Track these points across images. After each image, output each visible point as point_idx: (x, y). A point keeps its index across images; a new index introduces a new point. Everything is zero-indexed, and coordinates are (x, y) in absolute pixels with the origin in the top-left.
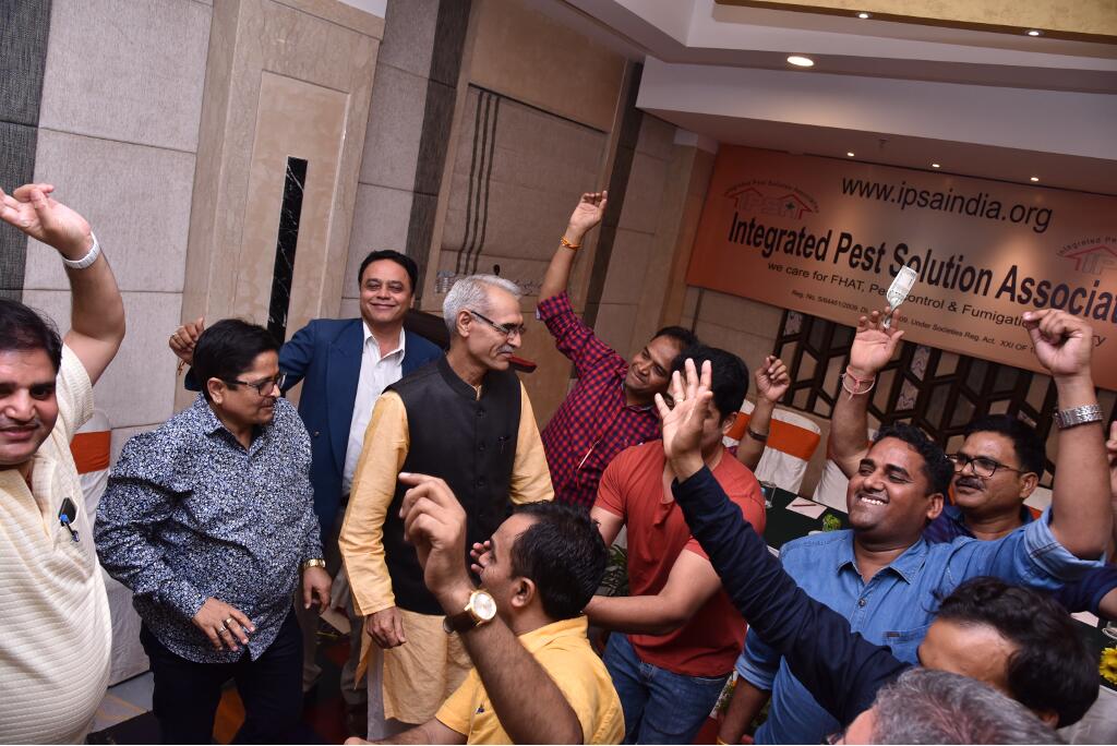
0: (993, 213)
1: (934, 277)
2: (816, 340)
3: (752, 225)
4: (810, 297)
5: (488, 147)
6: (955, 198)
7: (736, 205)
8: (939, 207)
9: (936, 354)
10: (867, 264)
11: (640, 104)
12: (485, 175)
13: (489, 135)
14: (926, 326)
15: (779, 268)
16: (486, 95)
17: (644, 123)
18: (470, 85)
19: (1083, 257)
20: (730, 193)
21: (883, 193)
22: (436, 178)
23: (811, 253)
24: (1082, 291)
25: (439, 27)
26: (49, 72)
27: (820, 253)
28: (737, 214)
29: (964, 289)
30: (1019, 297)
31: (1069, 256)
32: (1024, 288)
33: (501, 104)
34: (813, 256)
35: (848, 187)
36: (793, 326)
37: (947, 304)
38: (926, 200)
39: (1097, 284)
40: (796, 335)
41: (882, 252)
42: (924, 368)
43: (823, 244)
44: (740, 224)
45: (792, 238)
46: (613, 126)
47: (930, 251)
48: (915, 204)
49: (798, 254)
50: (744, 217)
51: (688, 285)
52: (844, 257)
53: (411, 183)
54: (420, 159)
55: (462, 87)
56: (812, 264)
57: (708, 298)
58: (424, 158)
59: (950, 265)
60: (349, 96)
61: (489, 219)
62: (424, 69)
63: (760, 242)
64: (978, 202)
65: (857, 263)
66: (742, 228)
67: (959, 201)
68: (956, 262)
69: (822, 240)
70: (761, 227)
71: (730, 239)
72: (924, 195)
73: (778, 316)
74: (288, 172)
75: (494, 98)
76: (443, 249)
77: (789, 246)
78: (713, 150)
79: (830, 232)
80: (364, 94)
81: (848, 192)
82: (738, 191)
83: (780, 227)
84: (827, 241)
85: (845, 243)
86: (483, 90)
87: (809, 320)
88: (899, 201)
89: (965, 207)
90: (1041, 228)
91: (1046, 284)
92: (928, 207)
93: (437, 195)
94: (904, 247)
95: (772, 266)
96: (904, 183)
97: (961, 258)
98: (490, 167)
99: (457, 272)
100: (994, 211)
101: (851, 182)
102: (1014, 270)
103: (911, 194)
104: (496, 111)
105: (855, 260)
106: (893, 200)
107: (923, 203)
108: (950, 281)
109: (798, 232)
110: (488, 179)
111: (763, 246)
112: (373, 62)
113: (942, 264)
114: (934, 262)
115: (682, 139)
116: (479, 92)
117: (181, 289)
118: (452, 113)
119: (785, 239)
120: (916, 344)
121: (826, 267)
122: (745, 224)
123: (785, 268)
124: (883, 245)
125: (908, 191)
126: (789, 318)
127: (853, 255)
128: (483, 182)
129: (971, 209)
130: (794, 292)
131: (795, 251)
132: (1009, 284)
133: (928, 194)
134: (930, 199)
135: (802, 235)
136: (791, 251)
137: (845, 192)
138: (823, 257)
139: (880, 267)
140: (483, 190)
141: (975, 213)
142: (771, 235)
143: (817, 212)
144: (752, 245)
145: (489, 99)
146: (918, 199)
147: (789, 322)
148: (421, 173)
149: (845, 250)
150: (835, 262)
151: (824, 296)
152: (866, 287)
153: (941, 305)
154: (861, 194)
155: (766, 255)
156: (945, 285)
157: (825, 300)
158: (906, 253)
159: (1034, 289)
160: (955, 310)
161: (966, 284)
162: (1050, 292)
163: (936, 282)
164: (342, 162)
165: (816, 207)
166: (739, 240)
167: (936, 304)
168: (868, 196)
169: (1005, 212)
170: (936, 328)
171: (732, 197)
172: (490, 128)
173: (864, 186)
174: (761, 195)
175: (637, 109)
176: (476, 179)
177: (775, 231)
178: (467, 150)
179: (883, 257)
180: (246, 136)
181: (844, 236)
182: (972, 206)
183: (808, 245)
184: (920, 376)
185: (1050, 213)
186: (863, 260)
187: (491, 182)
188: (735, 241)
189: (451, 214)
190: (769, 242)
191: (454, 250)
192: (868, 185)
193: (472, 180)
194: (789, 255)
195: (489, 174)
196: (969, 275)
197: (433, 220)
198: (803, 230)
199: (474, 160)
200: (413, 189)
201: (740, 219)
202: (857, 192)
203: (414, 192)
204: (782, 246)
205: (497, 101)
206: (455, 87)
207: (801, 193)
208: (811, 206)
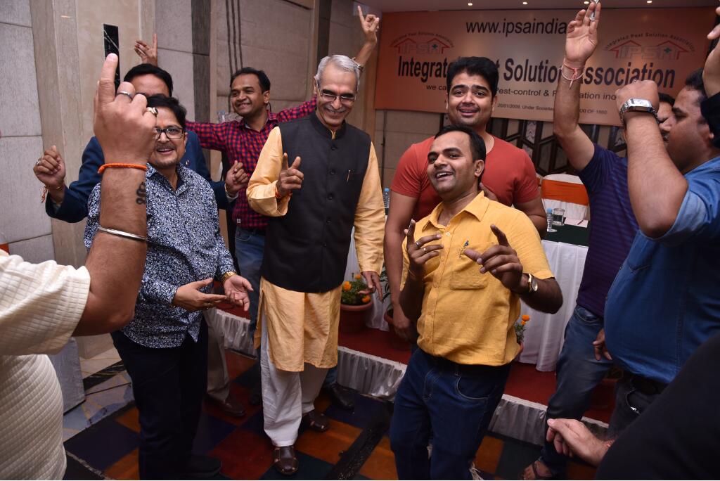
0: (562, 30)
1: (532, 77)
3: (412, 63)
5: (236, 21)
6: (538, 24)
7: (399, 52)
8: (529, 32)
9: (540, 124)
12: (237, 41)
13: (236, 12)
14: (532, 108)
15: (434, 87)
19: (619, 49)
20: (395, 45)
21: (493, 28)
24: (622, 70)
28: (401, 57)
29: (552, 81)
30: (585, 80)
31: (612, 50)
32: (587, 74)
35: (470, 28)
37: (543, 92)
38: (520, 28)
39: (630, 64)
42: (534, 135)
44: (404, 64)
45: (439, 67)
46: (314, 4)
47: (527, 61)
48: (514, 32)
50: (406, 58)
51: (376, 110)
53: (190, 47)
57: (391, 116)
58: (195, 28)
59: (541, 67)
63: (419, 73)
64: (552, 25)
66: (406, 66)
67: (540, 26)
68: (544, 65)
70: (418, 63)
71: (399, 74)
72: (519, 25)
73: (438, 119)
74: (105, 35)
76: (218, 95)
77: (438, 73)
81: (471, 31)
82: (399, 41)
83: (430, 61)
88: (504, 32)
89: (545, 30)
91: (601, 69)
92: (522, 32)
93: (208, 55)
94: (511, 61)
95: (429, 87)
96: (505, 20)
97: (547, 62)
98: (240, 35)
99: (230, 112)
101: (471, 24)
103: (511, 26)
106: (500, 32)
107: (518, 30)
108: (542, 77)
109: (442, 62)
110: (240, 44)
111: (421, 76)
113: (536, 67)
114: (531, 67)
117: (40, 133)
119: (435, 68)
120: (526, 121)
122: (407, 63)
123: (437, 87)
125: (508, 24)
126: (445, 119)
128: (237, 46)
129: (549, 30)
131: (442, 75)
133: (521, 24)
134: (523, 27)
136: (440, 75)
137: (468, 31)
140: (238, 52)
141: (551, 32)
142: (425, 67)
143: (453, 47)
144: (414, 76)
146: (515, 28)
148: (196, 40)
153: (539, 93)
154: (479, 31)
155: (424, 81)
156: (540, 80)
158: (512, 64)
159: (593, 74)
160: (548, 95)
161: (552, 77)
163: (534, 79)
164: (142, 28)
165: (452, 44)
166: (405, 73)
167: (536, 93)
168: (484, 31)
170: (538, 108)
171: (396, 46)
172: (236, 7)
173: (480, 25)
174: (415, 42)
176: (232, 44)
177: (428, 64)
178: (223, 21)
180: (69, 8)
182: (549, 28)
184: (532, 141)
187: (242, 46)
188: (403, 75)
189: (219, 70)
190: (425, 72)
191: (225, 96)
192: (482, 24)
193: (229, 45)
194: (439, 78)
195: (240, 40)
196: (553, 71)
197: (209, 73)
198: (446, 60)
199: (229, 30)
200: (192, 52)
201: (402, 60)
202: (476, 30)
203: (193, 53)
204: (433, 73)
207: (441, 36)
208: (448, 44)
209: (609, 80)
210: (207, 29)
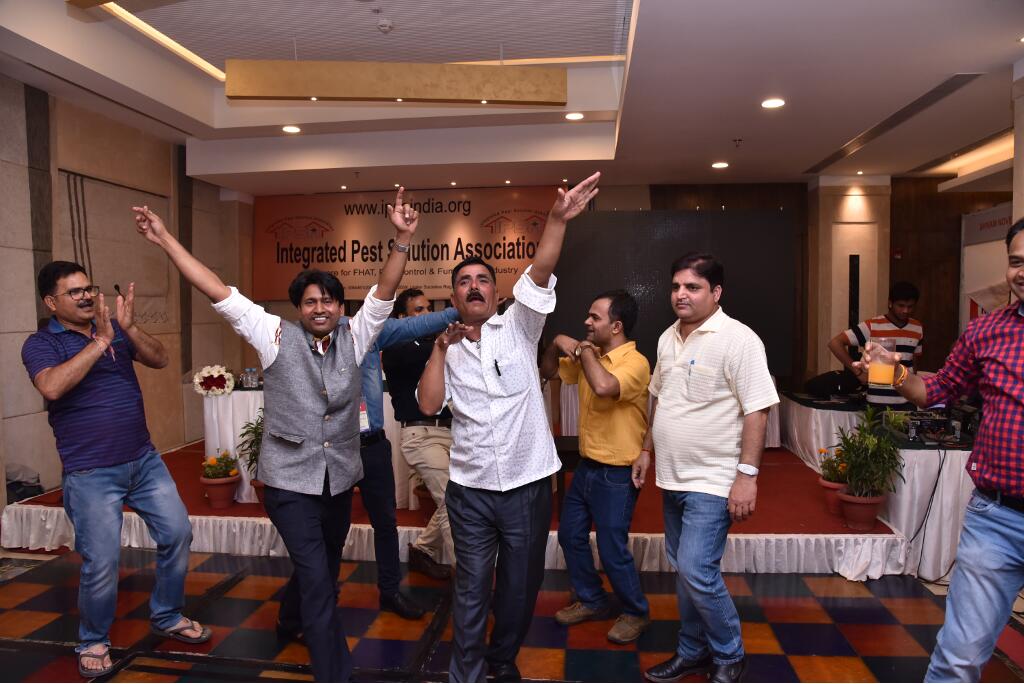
0: (439, 210)
1: (416, 256)
3: (291, 249)
7: (276, 238)
10: (373, 257)
11: (190, 172)
12: (83, 235)
13: (80, 204)
16: (72, 176)
17: (195, 188)
18: (60, 170)
19: (493, 225)
20: (272, 229)
21: (372, 209)
22: (48, 238)
23: (336, 258)
24: (498, 244)
25: (29, 130)
27: (342, 257)
28: (278, 244)
29: (435, 259)
31: (486, 226)
32: (468, 251)
33: (85, 183)
34: (338, 260)
35: (349, 210)
37: (428, 271)
39: (504, 239)
41: (380, 247)
43: (342, 251)
44: (283, 250)
45: (320, 251)
46: (172, 190)
50: (285, 244)
52: (358, 256)
53: (29, 243)
54: (33, 226)
55: (54, 173)
56: (339, 266)
58: (35, 224)
59: (423, 246)
61: (93, 267)
62: (24, 160)
63: (300, 259)
64: (428, 205)
65: (367, 258)
66: (285, 253)
68: (426, 243)
69: (341, 248)
75: (78, 178)
77: (320, 257)
78: (250, 201)
79: (345, 242)
81: (349, 213)
82: (275, 227)
83: (310, 246)
84: (344, 248)
85: (356, 246)
86: (69, 173)
89: (422, 209)
90: (467, 213)
91: (479, 244)
93: (51, 251)
97: (428, 240)
98: (86, 228)
100: (439, 208)
101: (350, 207)
102: (459, 240)
104: (82, 183)
105: (365, 256)
106: (379, 214)
108: (426, 256)
109: (324, 246)
110: (86, 238)
111: (302, 262)
113: (418, 246)
115: (225, 197)
116: (66, 175)
118: (50, 190)
119: (316, 253)
121: (348, 265)
122: (286, 249)
124: (380, 243)
127: (363, 254)
128: (83, 239)
129: (426, 209)
131: (325, 260)
132: (459, 250)
135: (327, 248)
136: (322, 260)
137: (347, 214)
138: (344, 259)
140: (84, 247)
141: (429, 212)
142: (306, 252)
144: (295, 263)
145: (75, 178)
148: (35, 236)
149: (357, 252)
150: (353, 260)
151: (351, 285)
153: (424, 272)
154: (358, 213)
156: (424, 259)
157: (354, 287)
159: (473, 249)
160: (433, 273)
161: (435, 255)
162: (482, 249)
163: (418, 259)
165: (331, 227)
166: (284, 260)
167: (422, 272)
169: (445, 208)
171: (272, 232)
172: (80, 200)
173: (358, 208)
174: (291, 227)
175: (188, 177)
176: (77, 239)
177: (308, 249)
178: (66, 216)
179: (382, 250)
181: (354, 242)
183: (332, 254)
185: (469, 203)
186: (370, 255)
187: (89, 240)
188: (282, 262)
190: (306, 257)
192: (361, 206)
193: (74, 239)
194: (323, 263)
195: (86, 233)
196: (435, 250)
198: (327, 244)
199: (73, 224)
200: (32, 248)
201: (281, 246)
202: (355, 212)
203: (34, 250)
204: (315, 259)
205: (82, 180)
206: (49, 171)
207: (320, 220)
208: (328, 227)
209: (488, 254)
210: (48, 225)
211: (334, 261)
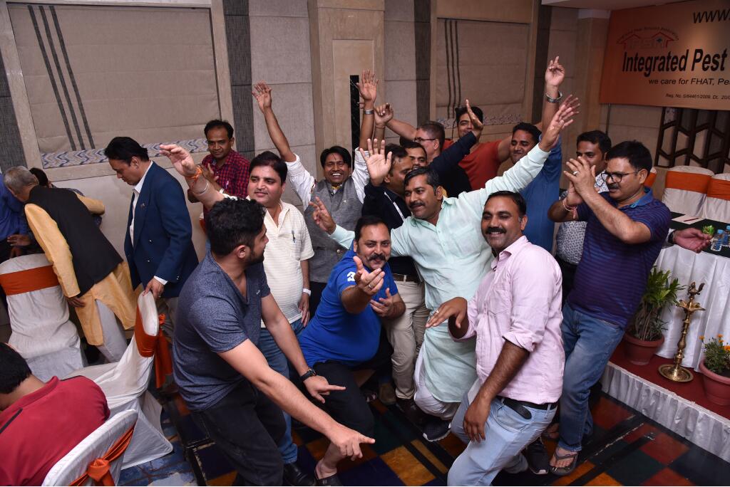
2: (686, 124)
4: (678, 96)
5: (454, 49)
7: (625, 48)
10: (715, 66)
11: (544, 2)
12: (455, 63)
13: (454, 42)
15: (656, 82)
16: (448, 21)
17: (554, 13)
18: (438, 18)
21: (723, 16)
22: (427, 70)
23: (676, 67)
26: (253, 62)
27: (682, 66)
28: (626, 53)
33: (458, 24)
34: (678, 69)
35: (697, 18)
36: (670, 117)
40: (671, 122)
41: (724, 56)
43: (683, 60)
44: (629, 59)
45: (662, 60)
46: (532, 19)
49: (668, 70)
50: (631, 54)
51: (601, 104)
52: (699, 65)
53: (414, 76)
54: (417, 63)
55: (434, 22)
56: (678, 75)
57: (614, 110)
58: (419, 63)
60: (373, 41)
61: (462, 86)
62: (411, 18)
63: (642, 68)
65: (708, 67)
66: (630, 62)
69: (683, 57)
71: (623, 70)
73: (660, 113)
74: (351, 82)
75: (453, 21)
76: (438, 106)
77: (661, 67)
78: (607, 17)
79: (688, 51)
80: (380, 38)
81: (698, 21)
82: (625, 38)
84: (685, 57)
85: (698, 55)
86: (446, 19)
87: (680, 111)
93: (429, 79)
95: (651, 82)
98: (458, 59)
99: (449, 118)
101: (699, 15)
104: (456, 26)
105: (706, 66)
109: (666, 56)
110: (458, 66)
111: (644, 70)
112: (382, 22)
115: (583, 15)
117: (314, 142)
118: (430, 35)
119: (658, 62)
121: (687, 74)
122: (632, 58)
123: (660, 81)
124: (725, 51)
126: (666, 113)
127: (704, 63)
128: (455, 68)
130: (667, 95)
131: (665, 69)
135: (669, 57)
136: (663, 69)
137: (695, 22)
138: (684, 69)
139: (724, 66)
140: (456, 72)
142: (649, 61)
144: (638, 71)
145: (451, 23)
147: (667, 114)
148: (418, 70)
149: (698, 61)
150: (693, 69)
151: (687, 94)
152: (715, 81)
154: (707, 21)
155: (647, 75)
157: (688, 96)
165: (676, 37)
166: (629, 69)
168: (712, 20)
171: (622, 43)
172: (454, 38)
173: (709, 15)
174: (639, 37)
175: (544, 5)
176: (451, 67)
177: (650, 58)
178: (443, 52)
179: (726, 59)
181: (697, 51)
183: (674, 63)
186: (712, 64)
187: (460, 67)
188: (627, 70)
189: (439, 88)
190: (648, 66)
191: (444, 106)
192: (711, 13)
193: (448, 68)
194: (662, 72)
197: (429, 92)
198: (669, 53)
199: (448, 56)
200: (415, 78)
201: (628, 56)
202: (704, 19)
203: (417, 80)
204: (656, 67)
205: (456, 23)
206: (429, 22)
207: (667, 30)
208: (673, 37)
210: (428, 61)
211: (674, 70)
